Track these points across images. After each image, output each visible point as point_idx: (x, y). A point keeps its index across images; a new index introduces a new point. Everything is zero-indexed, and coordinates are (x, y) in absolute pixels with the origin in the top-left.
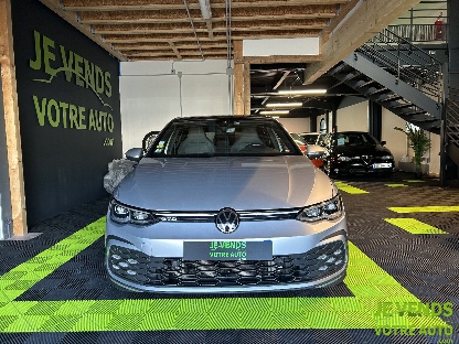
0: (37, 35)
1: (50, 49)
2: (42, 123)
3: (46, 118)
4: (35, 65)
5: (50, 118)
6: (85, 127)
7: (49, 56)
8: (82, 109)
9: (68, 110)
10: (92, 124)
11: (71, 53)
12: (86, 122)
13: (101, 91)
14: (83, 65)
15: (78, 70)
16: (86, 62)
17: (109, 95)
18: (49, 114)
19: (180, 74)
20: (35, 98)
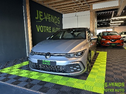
0: (37, 11)
1: (41, 14)
2: (38, 31)
3: (40, 30)
4: (37, 18)
5: (41, 30)
6: (51, 32)
7: (41, 15)
8: (50, 27)
9: (46, 28)
10: (53, 31)
11: (47, 14)
12: (51, 30)
13: (56, 22)
14: (51, 17)
15: (49, 18)
16: (52, 16)
17: (59, 23)
18: (40, 29)
19: (78, 16)
20: (37, 26)
